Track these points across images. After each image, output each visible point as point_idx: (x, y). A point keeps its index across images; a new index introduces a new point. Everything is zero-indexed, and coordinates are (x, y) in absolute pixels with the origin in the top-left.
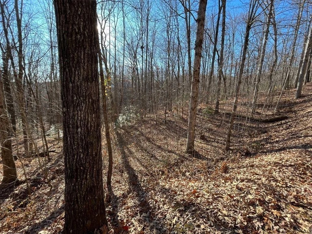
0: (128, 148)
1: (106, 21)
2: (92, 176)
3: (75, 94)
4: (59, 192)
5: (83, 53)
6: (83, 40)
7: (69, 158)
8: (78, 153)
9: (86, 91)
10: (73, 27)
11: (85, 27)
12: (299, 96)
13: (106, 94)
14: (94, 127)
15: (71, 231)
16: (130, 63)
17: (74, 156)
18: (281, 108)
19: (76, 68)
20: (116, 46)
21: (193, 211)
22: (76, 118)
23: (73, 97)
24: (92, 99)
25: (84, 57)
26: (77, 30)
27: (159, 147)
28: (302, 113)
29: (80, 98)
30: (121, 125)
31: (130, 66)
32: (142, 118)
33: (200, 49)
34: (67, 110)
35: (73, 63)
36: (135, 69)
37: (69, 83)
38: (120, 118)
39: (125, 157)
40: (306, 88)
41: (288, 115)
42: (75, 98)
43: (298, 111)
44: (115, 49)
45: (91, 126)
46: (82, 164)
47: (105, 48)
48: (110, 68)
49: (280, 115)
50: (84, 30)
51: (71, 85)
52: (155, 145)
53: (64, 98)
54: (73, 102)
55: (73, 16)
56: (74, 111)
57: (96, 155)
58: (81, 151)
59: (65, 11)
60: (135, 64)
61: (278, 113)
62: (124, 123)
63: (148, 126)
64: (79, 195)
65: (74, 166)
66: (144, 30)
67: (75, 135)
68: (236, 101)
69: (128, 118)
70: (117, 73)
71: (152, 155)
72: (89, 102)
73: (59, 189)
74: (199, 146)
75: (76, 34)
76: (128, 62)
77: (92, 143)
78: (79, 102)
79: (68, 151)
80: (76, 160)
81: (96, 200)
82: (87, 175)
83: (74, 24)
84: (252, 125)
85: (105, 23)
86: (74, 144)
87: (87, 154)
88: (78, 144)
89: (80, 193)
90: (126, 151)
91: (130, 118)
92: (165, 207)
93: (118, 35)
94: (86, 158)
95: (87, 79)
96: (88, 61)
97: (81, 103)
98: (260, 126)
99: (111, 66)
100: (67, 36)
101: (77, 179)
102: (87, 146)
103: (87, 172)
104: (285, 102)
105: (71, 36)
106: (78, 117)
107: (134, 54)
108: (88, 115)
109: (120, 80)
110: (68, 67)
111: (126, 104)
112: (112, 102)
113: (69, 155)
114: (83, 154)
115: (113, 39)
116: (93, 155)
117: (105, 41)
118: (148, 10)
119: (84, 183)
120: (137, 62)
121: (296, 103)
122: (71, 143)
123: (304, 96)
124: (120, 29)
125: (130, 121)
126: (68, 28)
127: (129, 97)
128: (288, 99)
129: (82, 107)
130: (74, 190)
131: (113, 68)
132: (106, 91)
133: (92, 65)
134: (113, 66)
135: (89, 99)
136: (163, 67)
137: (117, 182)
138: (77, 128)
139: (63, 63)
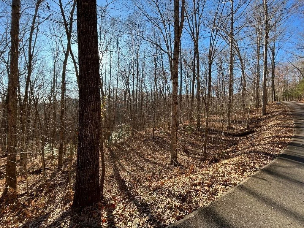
0: (119, 163)
1: (103, 54)
2: (93, 167)
3: (87, 118)
4: (56, 202)
5: (92, 97)
6: (93, 91)
7: (81, 156)
8: (86, 153)
9: (93, 117)
10: (88, 85)
11: (94, 84)
12: (265, 113)
13: (102, 115)
14: (96, 137)
15: (79, 203)
16: (123, 87)
17: (84, 154)
18: (250, 124)
19: (88, 104)
20: (111, 73)
21: (157, 192)
22: (87, 132)
23: (86, 120)
24: (96, 121)
25: (93, 99)
26: (90, 86)
27: (148, 161)
28: (265, 127)
29: (89, 121)
30: (113, 142)
31: (123, 89)
32: (133, 135)
33: (176, 80)
34: (82, 127)
35: (87, 103)
36: (127, 92)
37: (84, 112)
38: (113, 136)
39: (116, 170)
40: (271, 107)
41: (255, 129)
42: (87, 121)
43: (263, 125)
44: (110, 75)
45: (95, 136)
46: (88, 159)
47: (102, 75)
48: (105, 91)
49: (249, 129)
50: (94, 86)
51: (85, 114)
52: (144, 159)
53: (80, 120)
54: (86, 122)
55: (89, 80)
56: (86, 127)
57: (96, 153)
58: (88, 151)
59: (85, 78)
60: (128, 87)
61: (248, 128)
62: (116, 139)
63: (138, 142)
64: (85, 179)
65: (83, 160)
66: (135, 61)
67: (85, 142)
68: (207, 118)
69: (120, 135)
70: (112, 95)
71: (141, 168)
72: (94, 123)
73: (55, 200)
74: (181, 159)
75: (90, 88)
76: (121, 86)
77: (94, 146)
78: (89, 123)
79: (80, 151)
80: (85, 156)
81: (95, 183)
82: (90, 166)
83: (89, 83)
84: (227, 138)
85: (103, 55)
86: (84, 147)
87: (92, 153)
88: (87, 147)
89: (86, 178)
90: (117, 165)
91: (122, 135)
92: (142, 194)
93: (113, 64)
94: (90, 156)
95: (93, 111)
96: (95, 101)
97: (90, 123)
98: (234, 139)
99: (106, 89)
100: (85, 89)
101: (84, 168)
102: (92, 148)
103: (91, 164)
104: (254, 118)
105: (87, 89)
106: (87, 131)
107: (127, 79)
108: (93, 130)
109: (114, 101)
110: (84, 104)
111: (118, 123)
112: (106, 122)
113: (81, 154)
114: (89, 153)
115: (108, 67)
116: (95, 153)
117: (102, 69)
118: (138, 46)
119: (89, 171)
120: (130, 85)
121: (262, 119)
122: (82, 146)
123: (268, 113)
124: (115, 59)
125: (122, 138)
126: (86, 85)
127: (122, 116)
128: (256, 115)
129: (91, 125)
130: (83, 176)
131: (108, 91)
132: (102, 113)
133: (97, 103)
134: (108, 90)
135: (94, 121)
136: (152, 90)
137: (108, 191)
138: (87, 137)
139: (82, 102)
